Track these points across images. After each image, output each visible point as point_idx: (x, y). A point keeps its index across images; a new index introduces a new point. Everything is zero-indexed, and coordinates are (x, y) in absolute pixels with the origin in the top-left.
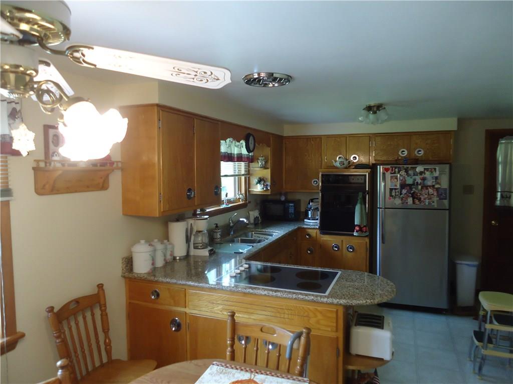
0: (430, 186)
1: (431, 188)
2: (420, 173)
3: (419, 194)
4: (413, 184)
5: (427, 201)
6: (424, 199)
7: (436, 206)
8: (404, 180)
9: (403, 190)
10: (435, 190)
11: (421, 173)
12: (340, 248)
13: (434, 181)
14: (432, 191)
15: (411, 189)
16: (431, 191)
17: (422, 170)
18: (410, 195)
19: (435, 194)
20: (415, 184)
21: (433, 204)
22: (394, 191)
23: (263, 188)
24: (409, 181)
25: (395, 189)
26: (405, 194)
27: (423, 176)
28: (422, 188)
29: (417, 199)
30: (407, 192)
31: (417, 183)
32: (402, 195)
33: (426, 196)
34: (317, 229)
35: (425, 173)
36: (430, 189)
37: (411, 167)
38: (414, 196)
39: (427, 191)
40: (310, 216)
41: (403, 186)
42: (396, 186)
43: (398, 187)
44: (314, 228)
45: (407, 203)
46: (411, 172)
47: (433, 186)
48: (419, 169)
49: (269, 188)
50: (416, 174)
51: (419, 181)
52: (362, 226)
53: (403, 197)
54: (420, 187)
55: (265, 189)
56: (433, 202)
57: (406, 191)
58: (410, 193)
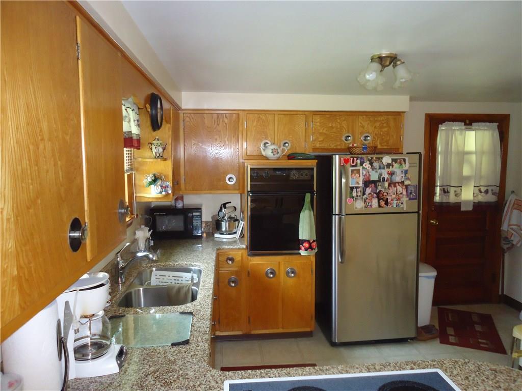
0: (398, 183)
1: (400, 185)
2: (386, 166)
3: (385, 194)
4: (379, 181)
5: (395, 202)
6: (392, 200)
7: (405, 209)
8: (367, 174)
9: (367, 189)
10: (404, 187)
11: (388, 165)
12: (277, 273)
13: (404, 175)
14: (401, 189)
15: (376, 187)
16: (399, 188)
17: (390, 161)
18: (375, 195)
19: (405, 193)
20: (381, 180)
21: (402, 206)
22: (355, 190)
23: (161, 192)
24: (374, 176)
25: (357, 188)
26: (370, 194)
27: (391, 169)
28: (389, 185)
29: (383, 200)
30: (371, 191)
31: (384, 178)
32: (365, 196)
33: (394, 196)
34: (243, 249)
35: (393, 166)
36: (398, 187)
37: (376, 158)
38: (379, 196)
39: (396, 188)
40: (224, 229)
41: (367, 183)
42: (358, 183)
43: (361, 184)
44: (239, 249)
45: (371, 206)
46: (376, 164)
47: (402, 182)
48: (387, 159)
49: (170, 192)
50: (382, 166)
51: (386, 176)
52: (311, 242)
53: (367, 199)
54: (386, 184)
55: (164, 193)
56: (402, 203)
57: (371, 189)
58: (375, 193)
